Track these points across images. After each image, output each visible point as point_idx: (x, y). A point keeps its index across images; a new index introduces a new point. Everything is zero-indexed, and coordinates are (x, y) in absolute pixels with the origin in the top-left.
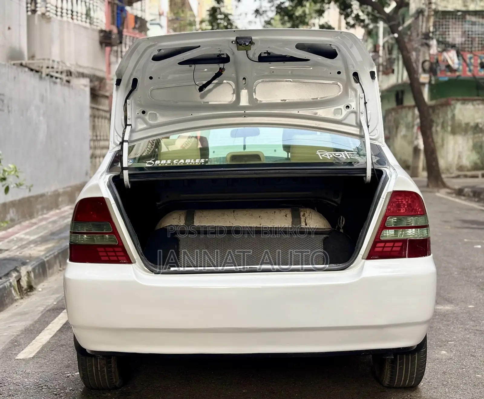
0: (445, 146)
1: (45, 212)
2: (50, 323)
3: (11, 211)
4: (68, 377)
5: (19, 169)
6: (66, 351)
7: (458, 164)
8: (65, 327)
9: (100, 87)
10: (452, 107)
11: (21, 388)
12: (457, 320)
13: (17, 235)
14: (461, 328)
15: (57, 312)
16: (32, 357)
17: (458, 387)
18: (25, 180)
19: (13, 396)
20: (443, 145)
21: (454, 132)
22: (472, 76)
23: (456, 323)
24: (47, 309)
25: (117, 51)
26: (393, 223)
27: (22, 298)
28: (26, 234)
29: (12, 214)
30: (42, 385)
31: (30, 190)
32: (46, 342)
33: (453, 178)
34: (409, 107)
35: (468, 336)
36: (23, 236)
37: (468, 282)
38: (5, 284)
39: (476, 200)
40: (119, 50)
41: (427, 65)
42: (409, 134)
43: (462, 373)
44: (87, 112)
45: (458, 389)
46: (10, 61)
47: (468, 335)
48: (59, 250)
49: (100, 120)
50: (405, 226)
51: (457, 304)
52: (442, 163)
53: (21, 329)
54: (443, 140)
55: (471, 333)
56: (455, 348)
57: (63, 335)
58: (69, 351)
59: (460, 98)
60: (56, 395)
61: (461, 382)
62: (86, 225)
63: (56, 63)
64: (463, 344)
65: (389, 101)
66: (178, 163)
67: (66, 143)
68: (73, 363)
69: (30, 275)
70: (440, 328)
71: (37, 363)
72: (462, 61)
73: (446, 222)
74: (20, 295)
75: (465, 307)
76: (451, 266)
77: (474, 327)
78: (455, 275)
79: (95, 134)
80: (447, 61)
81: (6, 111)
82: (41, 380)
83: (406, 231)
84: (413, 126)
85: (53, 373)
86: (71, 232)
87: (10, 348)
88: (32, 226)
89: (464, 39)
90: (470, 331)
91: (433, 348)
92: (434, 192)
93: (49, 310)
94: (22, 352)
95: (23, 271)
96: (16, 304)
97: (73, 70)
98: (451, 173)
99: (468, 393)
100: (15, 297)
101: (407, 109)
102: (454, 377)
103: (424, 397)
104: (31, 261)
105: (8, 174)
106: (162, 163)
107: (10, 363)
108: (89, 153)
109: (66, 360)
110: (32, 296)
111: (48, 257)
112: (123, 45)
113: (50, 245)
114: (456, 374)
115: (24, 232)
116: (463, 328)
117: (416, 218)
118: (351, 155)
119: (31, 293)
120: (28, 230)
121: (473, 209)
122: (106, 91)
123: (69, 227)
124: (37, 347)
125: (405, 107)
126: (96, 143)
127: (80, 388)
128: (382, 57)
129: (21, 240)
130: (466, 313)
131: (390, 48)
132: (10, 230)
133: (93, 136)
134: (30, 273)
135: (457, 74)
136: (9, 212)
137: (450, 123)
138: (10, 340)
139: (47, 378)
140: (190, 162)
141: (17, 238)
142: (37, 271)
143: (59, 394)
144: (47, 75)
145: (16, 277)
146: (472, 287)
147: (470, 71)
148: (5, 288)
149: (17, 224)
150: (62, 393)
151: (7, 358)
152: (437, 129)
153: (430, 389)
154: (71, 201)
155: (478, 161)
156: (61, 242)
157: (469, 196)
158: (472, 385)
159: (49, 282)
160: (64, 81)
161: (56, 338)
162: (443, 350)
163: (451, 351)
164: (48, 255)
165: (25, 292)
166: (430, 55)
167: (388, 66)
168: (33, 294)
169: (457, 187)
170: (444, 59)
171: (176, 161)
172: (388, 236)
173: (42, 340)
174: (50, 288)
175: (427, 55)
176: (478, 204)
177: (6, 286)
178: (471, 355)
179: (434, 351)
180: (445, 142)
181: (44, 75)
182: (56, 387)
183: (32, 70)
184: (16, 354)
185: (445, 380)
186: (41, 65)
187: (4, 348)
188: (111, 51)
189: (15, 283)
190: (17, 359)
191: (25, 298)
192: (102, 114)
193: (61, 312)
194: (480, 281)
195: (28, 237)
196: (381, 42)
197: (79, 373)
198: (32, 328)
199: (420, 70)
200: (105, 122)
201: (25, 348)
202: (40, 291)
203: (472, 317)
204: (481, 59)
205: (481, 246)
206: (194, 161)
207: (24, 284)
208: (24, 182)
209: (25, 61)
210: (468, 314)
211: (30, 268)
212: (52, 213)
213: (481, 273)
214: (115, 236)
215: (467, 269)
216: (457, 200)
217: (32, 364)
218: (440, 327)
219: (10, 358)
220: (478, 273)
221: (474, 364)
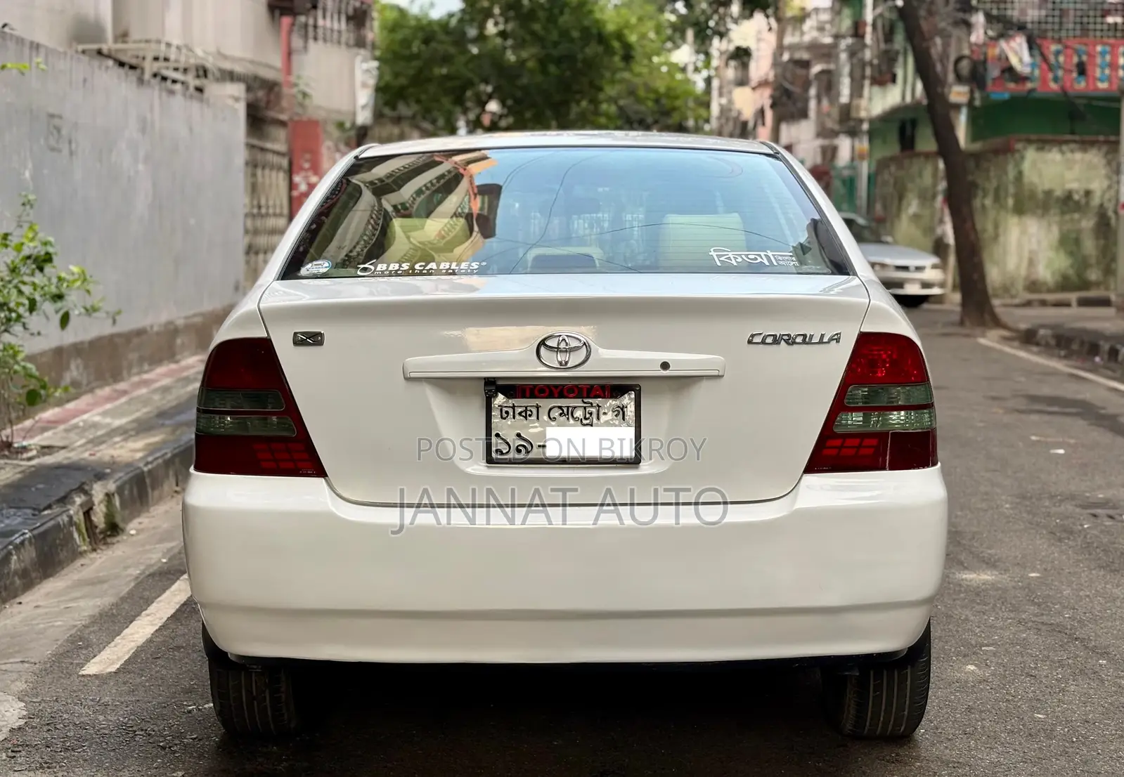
0: (1001, 239)
1: (146, 367)
2: (153, 602)
3: (73, 366)
4: (190, 712)
5: (91, 277)
6: (186, 660)
7: (1026, 278)
8: (186, 610)
9: (268, 102)
10: (1017, 156)
11: (91, 735)
12: (1003, 603)
13: (85, 417)
14: (1009, 619)
15: (169, 579)
16: (114, 670)
17: (995, 739)
18: (103, 299)
19: (73, 750)
20: (996, 237)
21: (1020, 210)
22: (1060, 91)
23: (1001, 609)
24: (147, 573)
25: (306, 26)
26: (862, 398)
27: (94, 550)
28: (104, 414)
29: (74, 371)
30: (134, 729)
31: (114, 322)
32: (144, 640)
33: (1017, 306)
34: (927, 156)
35: (1025, 635)
36: (97, 419)
37: (1032, 524)
38: (59, 519)
39: (1063, 353)
40: (311, 22)
41: (965, 66)
42: (927, 212)
43: (1006, 709)
44: (240, 156)
45: (996, 743)
46: (74, 44)
47: (1024, 633)
48: (175, 449)
49: (267, 172)
50: (885, 405)
51: (1006, 570)
52: (994, 275)
53: (91, 613)
54: (996, 226)
55: (1029, 629)
56: (994, 660)
57: (180, 627)
58: (193, 661)
59: (1033, 137)
60: (163, 748)
61: (1003, 728)
62: (229, 395)
63: (173, 49)
64: (1013, 652)
65: (884, 142)
66: (424, 269)
67: (192, 221)
68: (200, 683)
69: (113, 502)
70: (967, 619)
71: (125, 683)
72: (1038, 59)
73: (994, 398)
74: (90, 543)
75: (1022, 577)
76: (998, 491)
77: (1037, 616)
78: (1006, 510)
79: (255, 203)
80: (1007, 59)
81: (66, 151)
82: (132, 717)
83: (886, 415)
84: (934, 197)
85: (159, 703)
86: (198, 410)
87: (67, 651)
88: (117, 399)
89: (1043, 13)
90: (1030, 624)
91: (950, 659)
92: (975, 337)
93: (152, 575)
94: (92, 661)
95: (98, 491)
96: (82, 561)
97: (210, 63)
98: (1013, 297)
99: (1015, 750)
100: (79, 546)
101: (922, 159)
102: (988, 718)
103: (925, 757)
104: (114, 471)
105: (68, 286)
106: (390, 268)
107: (66, 684)
108: (242, 242)
109: (185, 678)
110: (115, 546)
111: (151, 463)
112: (320, 13)
113: (155, 439)
114: (994, 711)
115: (100, 410)
116: (1014, 619)
117: (908, 388)
118: (780, 258)
119: (114, 540)
120: (108, 406)
121: (1054, 373)
122: (282, 111)
123: (196, 401)
124: (125, 649)
125: (919, 155)
126: (259, 223)
127: (214, 735)
128: (871, 47)
129: (95, 426)
130: (1022, 588)
131: (887, 28)
132: (71, 406)
133: (253, 207)
134: (111, 497)
135: (1029, 85)
136: (68, 368)
137: (1012, 190)
138: (68, 635)
139: (145, 714)
140: (449, 269)
141: (84, 421)
142: (126, 492)
143: (170, 747)
144: (155, 75)
145: (81, 505)
146: (1040, 534)
147: (1056, 79)
148: (57, 527)
149: (86, 392)
150: (176, 744)
151: (62, 672)
152: (984, 201)
153: (938, 742)
154: (202, 345)
155: (1071, 272)
156: (178, 432)
157: (1047, 345)
158: (1024, 734)
159: (153, 517)
160: (192, 89)
161: (165, 633)
162: (971, 662)
163: (987, 665)
164: (150, 459)
165: (102, 536)
166: (971, 45)
167: (884, 68)
168: (118, 542)
169: (1023, 326)
170: (1000, 55)
171: (420, 266)
172: (849, 425)
173: (137, 636)
174: (154, 528)
175: (965, 45)
176: (1066, 362)
177: (61, 523)
178: (1027, 673)
179: (951, 664)
180: (1001, 230)
181: (147, 76)
182: (165, 733)
183: (122, 64)
184: (81, 666)
185: (970, 724)
186: (141, 54)
187: (54, 653)
188: (293, 25)
189: (79, 518)
190: (83, 676)
191: (101, 549)
192: (271, 159)
193: (178, 579)
194: (1057, 523)
195: (108, 420)
196: (869, 16)
197: (212, 705)
198: (114, 611)
199: (951, 77)
200: (277, 177)
201: (100, 652)
202: (132, 535)
203: (1034, 596)
204: (1080, 56)
205: (1064, 449)
206: (457, 266)
207: (99, 518)
208: (101, 305)
209: (108, 45)
210: (1027, 590)
211: (112, 486)
212: (161, 370)
213: (1060, 506)
214: (290, 419)
215: (1031, 498)
216: (1022, 354)
217: (113, 685)
218: (967, 616)
219: (67, 672)
220: (1055, 506)
221: (1033, 692)
